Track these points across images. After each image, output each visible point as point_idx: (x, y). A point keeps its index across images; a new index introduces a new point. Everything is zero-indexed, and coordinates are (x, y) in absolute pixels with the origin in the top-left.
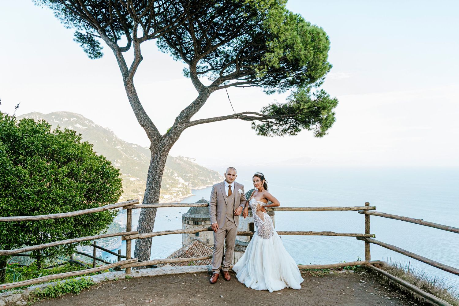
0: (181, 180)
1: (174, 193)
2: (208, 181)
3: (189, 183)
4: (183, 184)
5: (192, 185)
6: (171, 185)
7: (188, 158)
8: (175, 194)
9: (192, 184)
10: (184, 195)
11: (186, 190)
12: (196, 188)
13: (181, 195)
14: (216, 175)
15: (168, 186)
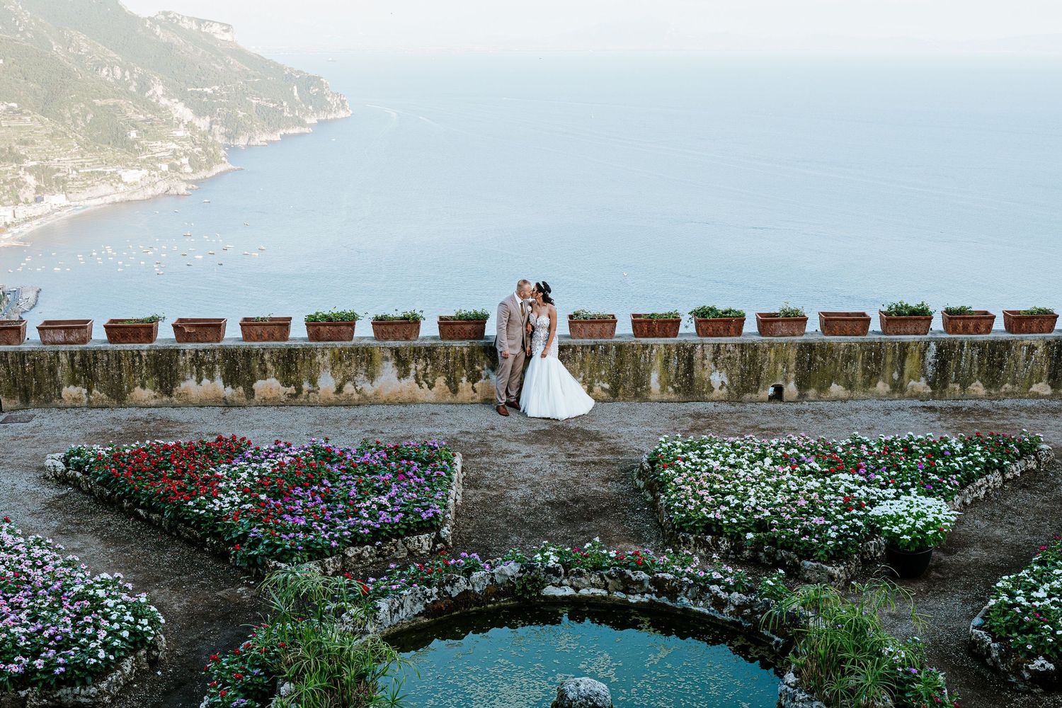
0: (181, 111)
1: (159, 160)
2: (285, 114)
3: (211, 123)
4: (190, 126)
5: (223, 130)
6: (146, 132)
7: (200, 22)
8: (165, 167)
9: (225, 124)
10: (201, 168)
11: (205, 149)
12: (242, 142)
13: (188, 169)
14: (314, 90)
15: (133, 134)
